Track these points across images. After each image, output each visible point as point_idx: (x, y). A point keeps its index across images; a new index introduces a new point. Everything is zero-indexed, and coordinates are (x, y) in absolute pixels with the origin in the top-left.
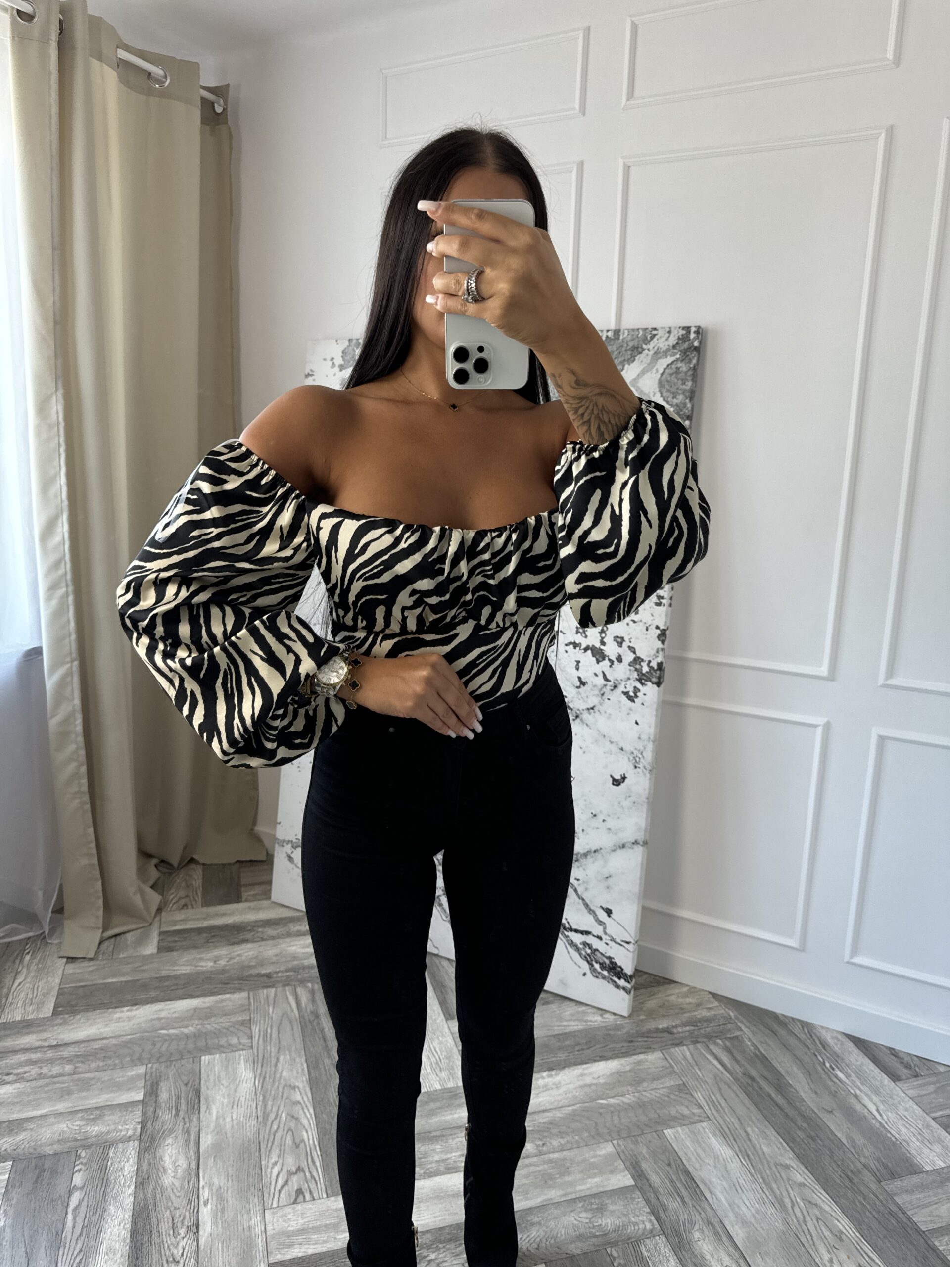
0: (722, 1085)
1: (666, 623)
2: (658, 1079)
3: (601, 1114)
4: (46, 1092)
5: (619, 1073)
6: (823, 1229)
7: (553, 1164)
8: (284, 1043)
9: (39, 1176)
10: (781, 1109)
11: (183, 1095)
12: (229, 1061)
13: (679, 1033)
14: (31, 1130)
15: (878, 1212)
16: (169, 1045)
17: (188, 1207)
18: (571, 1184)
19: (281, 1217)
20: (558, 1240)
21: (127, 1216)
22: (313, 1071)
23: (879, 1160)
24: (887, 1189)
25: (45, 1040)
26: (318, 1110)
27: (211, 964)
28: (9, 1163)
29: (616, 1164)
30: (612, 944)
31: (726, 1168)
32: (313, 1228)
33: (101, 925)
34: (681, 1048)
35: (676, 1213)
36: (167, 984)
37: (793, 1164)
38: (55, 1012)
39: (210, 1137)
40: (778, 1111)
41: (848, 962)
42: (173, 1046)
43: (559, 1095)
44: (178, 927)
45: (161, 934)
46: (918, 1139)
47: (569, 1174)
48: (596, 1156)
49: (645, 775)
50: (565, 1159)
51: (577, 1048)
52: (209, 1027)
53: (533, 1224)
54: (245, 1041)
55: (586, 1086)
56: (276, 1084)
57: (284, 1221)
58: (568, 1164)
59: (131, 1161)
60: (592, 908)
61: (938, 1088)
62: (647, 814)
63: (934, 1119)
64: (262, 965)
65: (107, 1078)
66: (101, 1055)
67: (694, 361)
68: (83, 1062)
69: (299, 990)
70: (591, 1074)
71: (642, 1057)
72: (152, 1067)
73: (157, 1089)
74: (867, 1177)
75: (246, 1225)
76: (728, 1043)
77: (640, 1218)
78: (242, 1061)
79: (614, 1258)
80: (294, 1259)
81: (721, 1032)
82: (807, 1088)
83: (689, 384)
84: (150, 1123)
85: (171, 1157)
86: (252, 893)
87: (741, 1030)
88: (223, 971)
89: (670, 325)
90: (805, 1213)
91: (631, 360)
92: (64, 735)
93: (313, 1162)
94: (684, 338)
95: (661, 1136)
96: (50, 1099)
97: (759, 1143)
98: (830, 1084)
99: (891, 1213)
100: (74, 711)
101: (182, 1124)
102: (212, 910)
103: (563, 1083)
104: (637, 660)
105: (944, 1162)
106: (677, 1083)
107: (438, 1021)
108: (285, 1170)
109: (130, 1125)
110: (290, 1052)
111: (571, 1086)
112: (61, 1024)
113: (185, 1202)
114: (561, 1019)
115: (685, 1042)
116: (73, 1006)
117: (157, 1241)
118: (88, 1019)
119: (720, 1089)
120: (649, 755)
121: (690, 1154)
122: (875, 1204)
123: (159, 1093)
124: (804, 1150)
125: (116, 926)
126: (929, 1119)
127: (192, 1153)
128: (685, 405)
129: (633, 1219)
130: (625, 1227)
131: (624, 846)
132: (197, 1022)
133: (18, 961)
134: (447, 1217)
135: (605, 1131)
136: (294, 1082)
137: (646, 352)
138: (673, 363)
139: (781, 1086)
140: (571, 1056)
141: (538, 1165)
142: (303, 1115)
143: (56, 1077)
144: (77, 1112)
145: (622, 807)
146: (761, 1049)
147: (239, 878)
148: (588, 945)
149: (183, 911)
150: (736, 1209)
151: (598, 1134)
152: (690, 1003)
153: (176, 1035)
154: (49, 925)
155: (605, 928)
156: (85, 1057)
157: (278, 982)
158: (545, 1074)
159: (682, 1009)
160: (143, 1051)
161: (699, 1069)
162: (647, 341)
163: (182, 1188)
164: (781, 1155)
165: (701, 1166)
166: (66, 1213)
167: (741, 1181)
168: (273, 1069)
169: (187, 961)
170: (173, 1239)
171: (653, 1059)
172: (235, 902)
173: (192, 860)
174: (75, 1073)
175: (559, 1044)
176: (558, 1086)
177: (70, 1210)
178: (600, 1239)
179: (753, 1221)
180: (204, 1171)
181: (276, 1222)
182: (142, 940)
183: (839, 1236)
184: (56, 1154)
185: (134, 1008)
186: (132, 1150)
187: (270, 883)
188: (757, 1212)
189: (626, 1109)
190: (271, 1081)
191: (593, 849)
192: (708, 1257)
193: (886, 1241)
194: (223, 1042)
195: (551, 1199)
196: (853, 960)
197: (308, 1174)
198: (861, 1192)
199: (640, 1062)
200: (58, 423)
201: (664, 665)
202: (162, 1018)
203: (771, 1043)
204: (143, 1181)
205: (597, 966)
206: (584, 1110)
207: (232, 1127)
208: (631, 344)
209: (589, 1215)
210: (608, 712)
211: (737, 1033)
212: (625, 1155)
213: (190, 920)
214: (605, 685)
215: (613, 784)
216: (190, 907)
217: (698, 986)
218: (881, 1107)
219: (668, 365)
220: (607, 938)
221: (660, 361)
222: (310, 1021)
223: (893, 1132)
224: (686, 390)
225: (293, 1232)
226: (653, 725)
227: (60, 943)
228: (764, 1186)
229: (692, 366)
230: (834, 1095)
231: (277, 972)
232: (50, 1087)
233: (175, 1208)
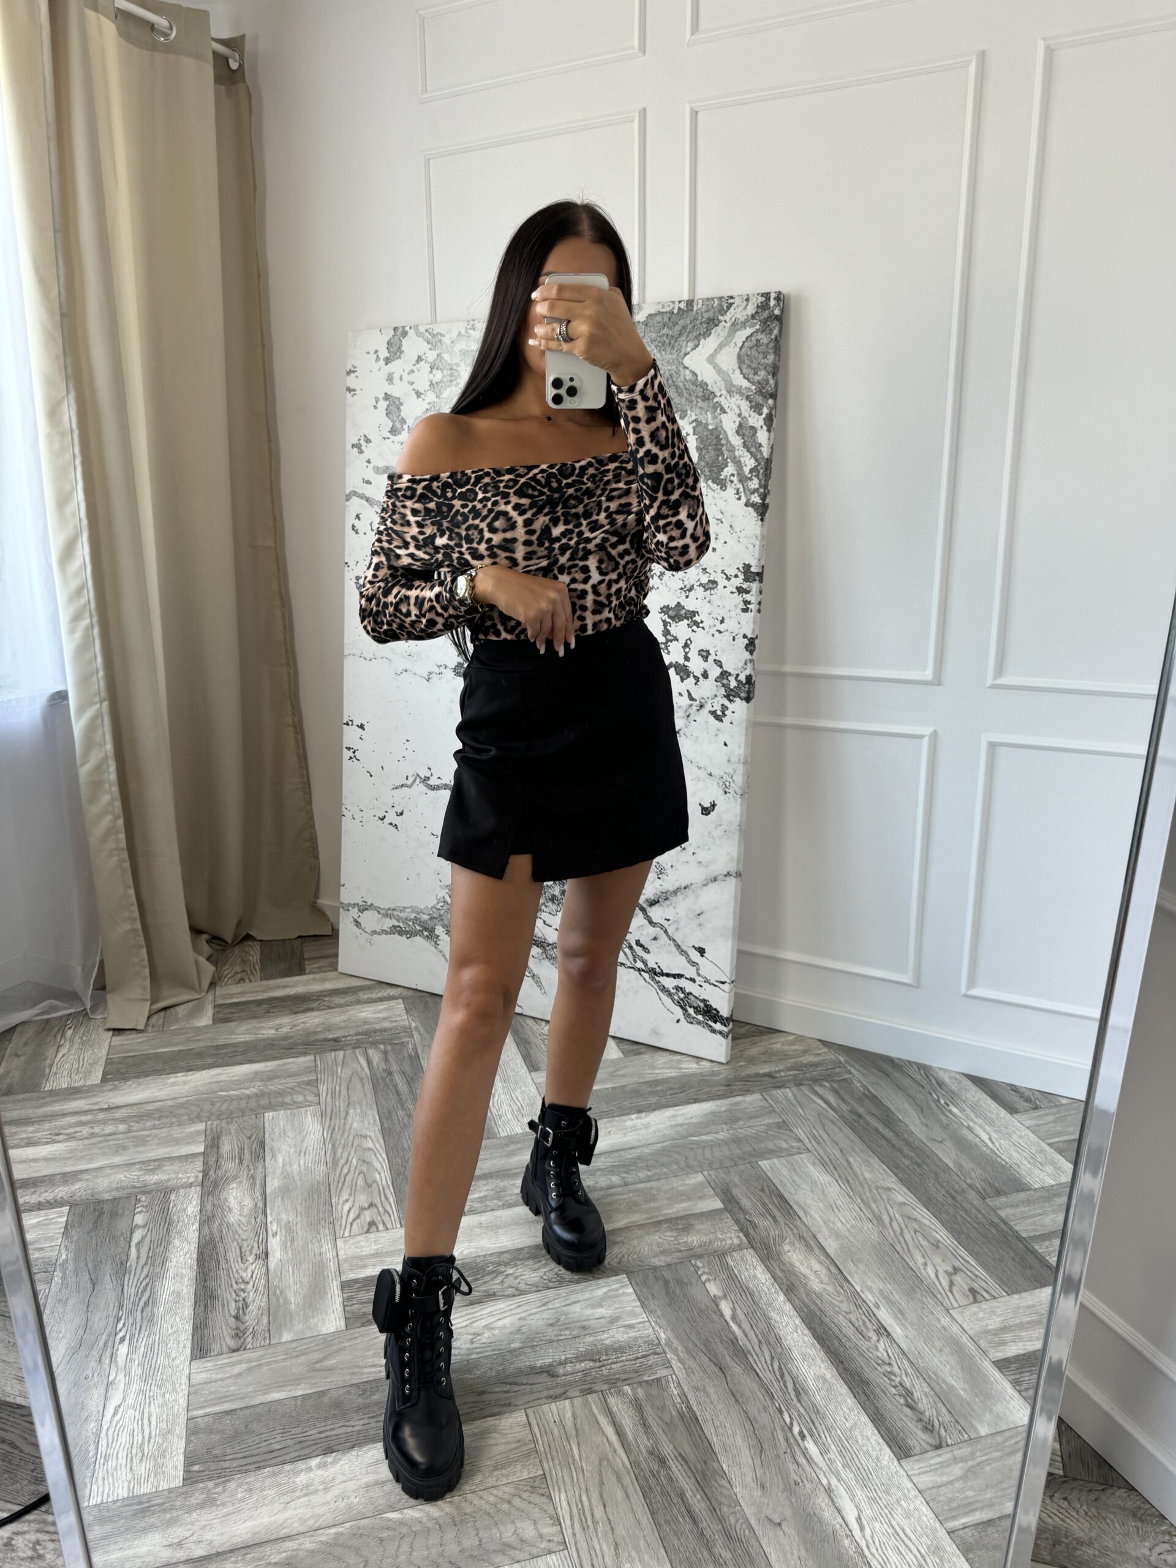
0: (826, 1122)
1: (753, 633)
2: (755, 1118)
3: (692, 1149)
4: (101, 1148)
5: (713, 1113)
6: (920, 1239)
7: (639, 1193)
8: (354, 1098)
9: (99, 1217)
10: (887, 1140)
11: (246, 1147)
12: (294, 1115)
13: (781, 1077)
14: (87, 1180)
15: (979, 1223)
16: (230, 1104)
17: (256, 1239)
18: (657, 1209)
19: (353, 1244)
20: (641, 1255)
21: (192, 1248)
22: (385, 1121)
23: (985, 1180)
24: (990, 1204)
25: (95, 1104)
26: (390, 1156)
27: (273, 1031)
28: (66, 1209)
29: (705, 1191)
30: (706, 985)
31: (823, 1191)
32: (386, 1252)
33: (148, 997)
34: (783, 1090)
35: (766, 1230)
36: (224, 1051)
37: (894, 1186)
38: (104, 1079)
39: (276, 1181)
40: (884, 1143)
41: (965, 996)
42: (234, 1106)
43: (648, 1134)
44: (235, 1000)
45: (215, 1006)
46: (1029, 1162)
47: (655, 1200)
48: (684, 1185)
49: (736, 800)
50: (651, 1188)
51: (670, 1092)
52: (272, 1088)
53: (615, 1243)
54: (310, 1098)
55: (677, 1125)
56: (346, 1134)
57: (357, 1247)
58: (654, 1192)
59: (194, 1203)
60: (684, 948)
61: (1058, 1118)
62: (739, 843)
63: (1049, 1144)
64: (329, 1031)
65: (163, 1135)
66: (157, 1115)
67: (776, 332)
68: (137, 1122)
69: (370, 1052)
70: (683, 1115)
71: (739, 1098)
72: (212, 1124)
73: (218, 1142)
74: (972, 1195)
75: (317, 1251)
76: (835, 1085)
77: (728, 1235)
78: (309, 1116)
79: (699, 1268)
80: (368, 1277)
81: (829, 1075)
82: (917, 1122)
83: (771, 357)
84: (212, 1172)
85: (236, 1198)
86: (316, 965)
87: (850, 1073)
88: (285, 1038)
89: (749, 293)
90: (903, 1227)
91: (707, 334)
92: (97, 785)
93: (387, 1198)
94: (764, 306)
95: (754, 1166)
96: (104, 1154)
97: (861, 1170)
98: (943, 1118)
99: (992, 1224)
100: (107, 757)
101: (246, 1171)
102: (272, 983)
103: (652, 1123)
104: (725, 675)
105: (1055, 1180)
106: (776, 1121)
107: (520, 1073)
108: (357, 1205)
109: (193, 1173)
110: (361, 1106)
111: (661, 1126)
112: (111, 1090)
113: (252, 1235)
114: (653, 1067)
115: (787, 1085)
116: (123, 1073)
117: (225, 1266)
118: (140, 1085)
119: (823, 1125)
120: (739, 779)
121: (785, 1181)
122: (977, 1217)
123: (221, 1146)
124: (908, 1175)
125: (164, 999)
126: (1043, 1145)
127: (258, 1194)
128: (767, 382)
129: (720, 1236)
130: (710, 1242)
131: (715, 880)
132: (259, 1083)
133: (59, 1036)
134: (525, 1240)
135: (695, 1163)
136: (364, 1132)
137: (723, 323)
138: (752, 334)
139: (889, 1119)
140: (663, 1099)
141: (623, 1194)
142: (375, 1160)
143: (110, 1135)
144: (134, 1164)
145: (713, 837)
146: (871, 1089)
147: (302, 952)
148: (681, 988)
149: (239, 985)
150: (831, 1225)
151: (689, 1166)
152: (796, 1050)
153: (237, 1095)
154: (91, 1001)
155: (698, 970)
156: (140, 1117)
157: (347, 1045)
158: (633, 1116)
159: (786, 1055)
160: (202, 1110)
161: (802, 1108)
162: (723, 311)
163: (249, 1223)
164: (884, 1180)
165: (796, 1190)
166: (130, 1246)
167: (839, 1202)
168: (342, 1121)
169: (247, 1030)
170: (242, 1265)
171: (752, 1100)
172: (298, 975)
173: (248, 937)
174: (129, 1131)
175: (649, 1089)
176: (647, 1126)
177: (133, 1244)
178: (685, 1254)
179: (847, 1234)
180: (271, 1209)
181: (346, 1248)
182: (197, 1012)
183: (936, 1245)
184: (115, 1199)
185: (190, 1073)
186: (195, 1194)
187: (336, 956)
188: (853, 1227)
189: (719, 1145)
190: (341, 1131)
191: (683, 886)
192: (797, 1264)
193: (984, 1247)
194: (288, 1099)
195: (635, 1222)
196: (969, 993)
197: (380, 1209)
198: (963, 1207)
199: (736, 1104)
200: (72, 431)
201: (754, 678)
202: (220, 1082)
203: (882, 1084)
204: (206, 1219)
205: (691, 1011)
206: (674, 1147)
207: (300, 1172)
208: (706, 316)
209: (675, 1234)
210: (695, 734)
211: (847, 1076)
212: (716, 1183)
213: (248, 993)
214: (691, 706)
215: (702, 814)
216: (247, 981)
217: (807, 1035)
218: (994, 1136)
219: (747, 338)
220: (701, 979)
221: (738, 333)
222: (382, 1078)
223: (1003, 1157)
224: (767, 364)
225: (366, 1256)
226: (743, 746)
227: (105, 1018)
228: (862, 1206)
229: (773, 337)
230: (946, 1127)
231: (344, 1037)
232: (105, 1144)
233: (243, 1240)
